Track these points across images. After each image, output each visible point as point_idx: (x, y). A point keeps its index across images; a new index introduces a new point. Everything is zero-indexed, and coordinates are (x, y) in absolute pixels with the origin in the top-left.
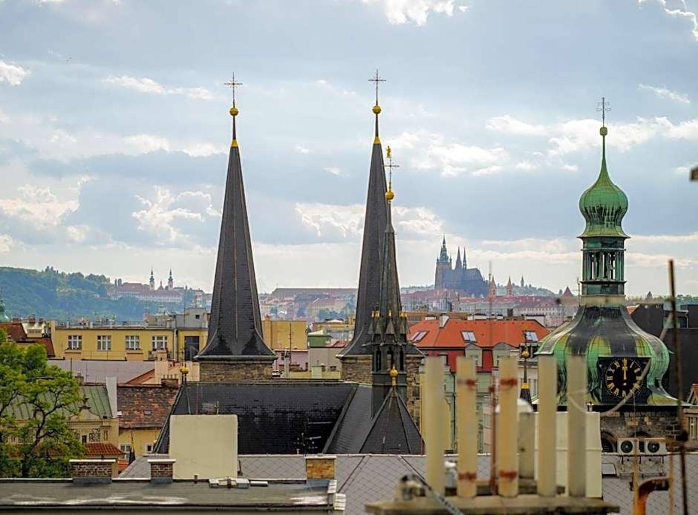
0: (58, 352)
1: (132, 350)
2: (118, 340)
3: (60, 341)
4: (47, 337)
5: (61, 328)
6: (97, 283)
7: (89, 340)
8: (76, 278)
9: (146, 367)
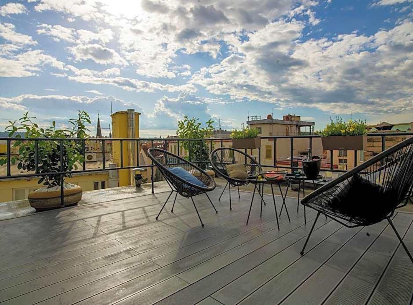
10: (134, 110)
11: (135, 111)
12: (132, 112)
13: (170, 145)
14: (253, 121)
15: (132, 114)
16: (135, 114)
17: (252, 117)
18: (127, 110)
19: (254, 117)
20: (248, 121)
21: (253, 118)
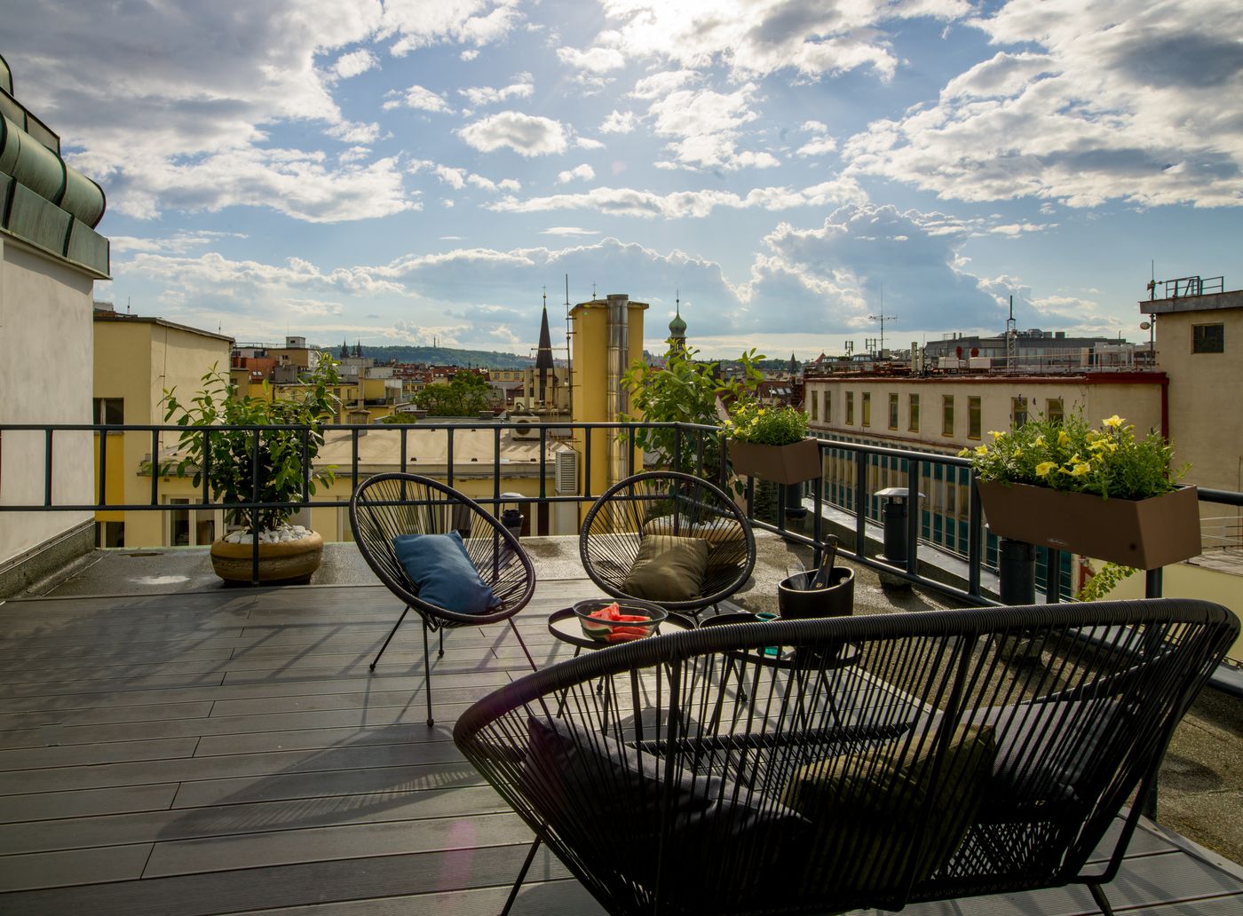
0: (491, 379)
1: (517, 378)
2: (512, 375)
3: (492, 375)
4: (488, 374)
5: (492, 371)
6: (512, 356)
7: (502, 375)
8: (504, 355)
9: (520, 384)
10: (625, 297)
11: (630, 299)
12: (620, 303)
13: (809, 388)
14: (1175, 298)
15: (618, 310)
16: (629, 309)
17: (1172, 285)
18: (606, 298)
19: (1181, 284)
20: (1147, 298)
21: (1176, 289)
